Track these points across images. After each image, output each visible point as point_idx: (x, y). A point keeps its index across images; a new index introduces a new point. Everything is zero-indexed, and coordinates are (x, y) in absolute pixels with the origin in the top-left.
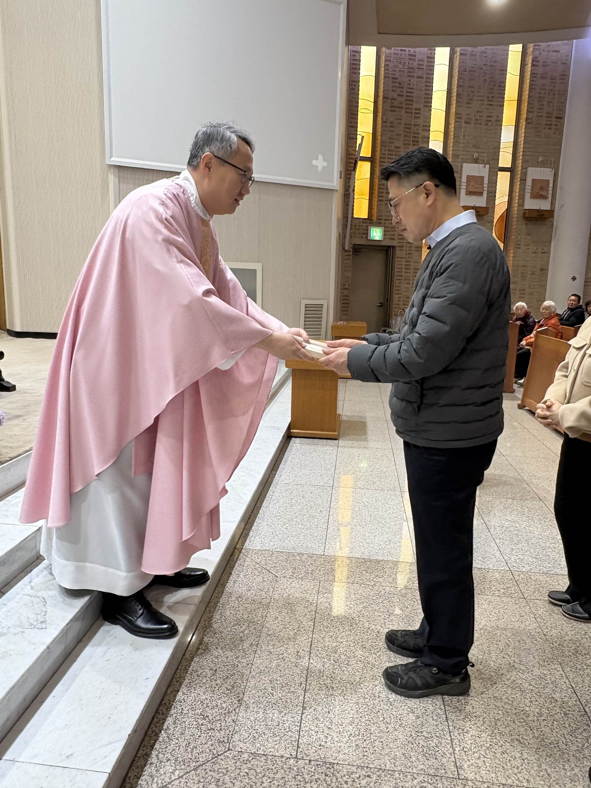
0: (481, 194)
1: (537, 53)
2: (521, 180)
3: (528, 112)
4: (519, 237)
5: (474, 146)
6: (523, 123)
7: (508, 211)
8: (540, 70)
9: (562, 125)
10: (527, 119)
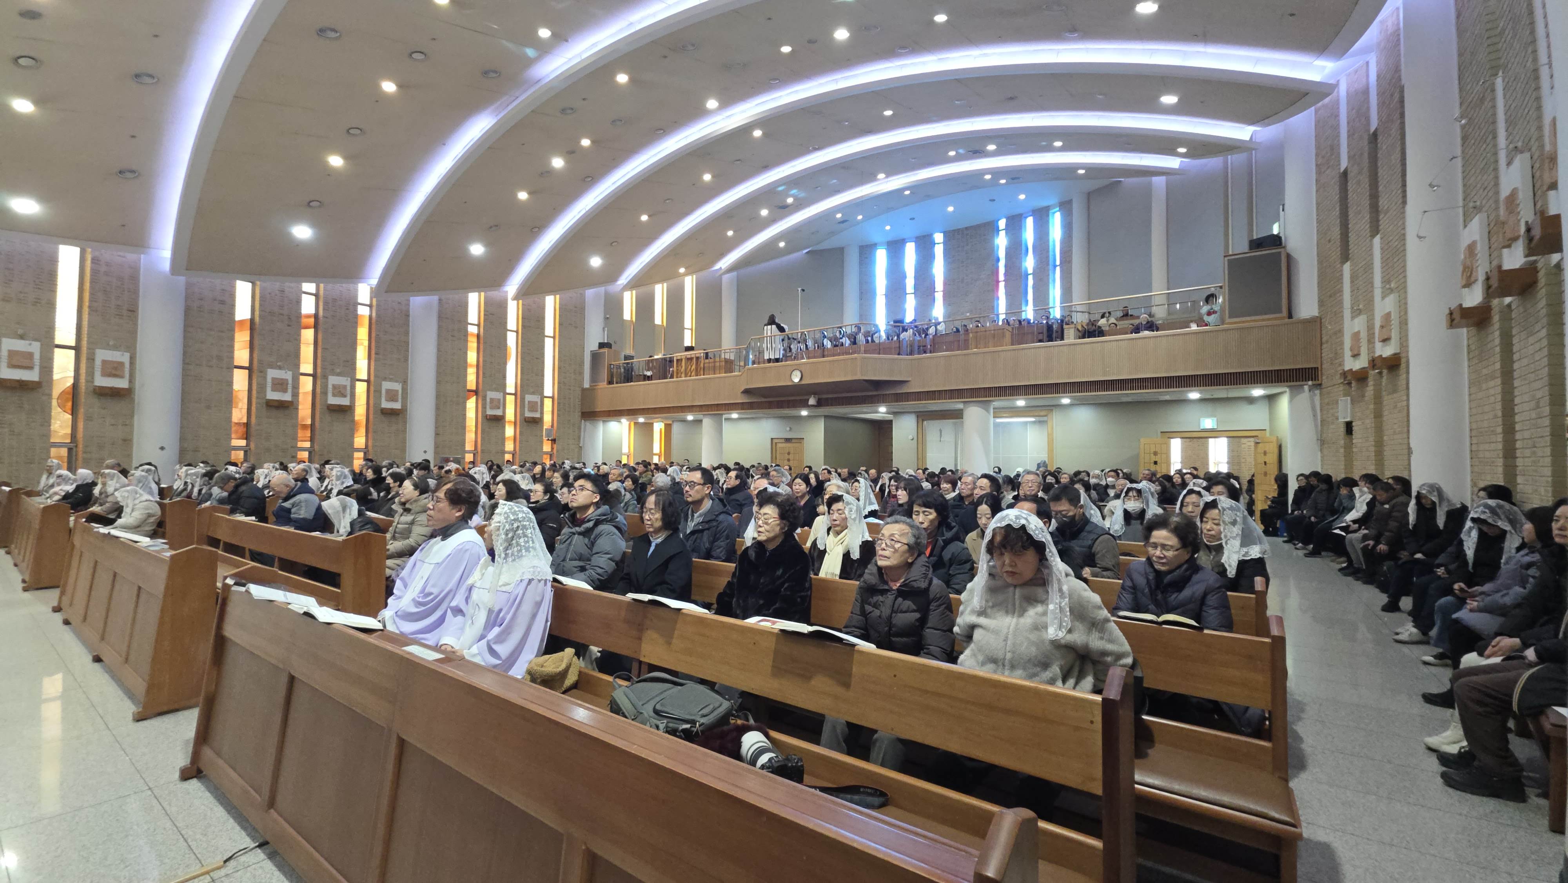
0: (30, 368)
1: (97, 254)
2: (88, 359)
3: (90, 301)
4: (91, 410)
5: (18, 323)
6: (86, 310)
7: (75, 386)
8: (103, 269)
9: (136, 318)
10: (90, 307)
